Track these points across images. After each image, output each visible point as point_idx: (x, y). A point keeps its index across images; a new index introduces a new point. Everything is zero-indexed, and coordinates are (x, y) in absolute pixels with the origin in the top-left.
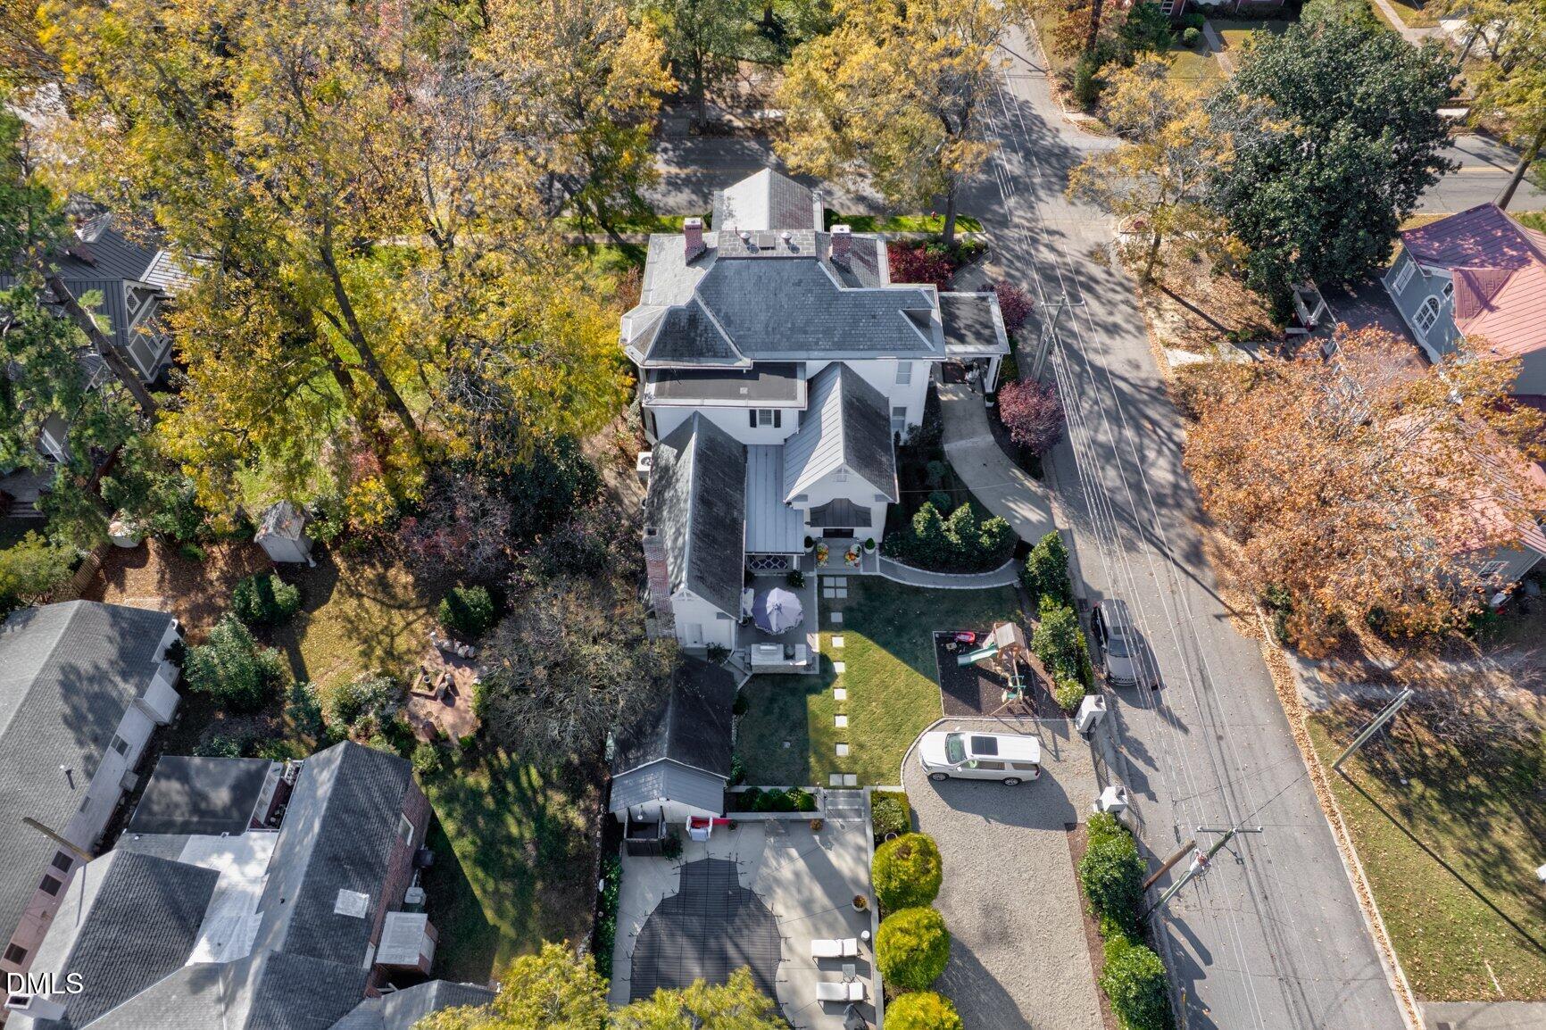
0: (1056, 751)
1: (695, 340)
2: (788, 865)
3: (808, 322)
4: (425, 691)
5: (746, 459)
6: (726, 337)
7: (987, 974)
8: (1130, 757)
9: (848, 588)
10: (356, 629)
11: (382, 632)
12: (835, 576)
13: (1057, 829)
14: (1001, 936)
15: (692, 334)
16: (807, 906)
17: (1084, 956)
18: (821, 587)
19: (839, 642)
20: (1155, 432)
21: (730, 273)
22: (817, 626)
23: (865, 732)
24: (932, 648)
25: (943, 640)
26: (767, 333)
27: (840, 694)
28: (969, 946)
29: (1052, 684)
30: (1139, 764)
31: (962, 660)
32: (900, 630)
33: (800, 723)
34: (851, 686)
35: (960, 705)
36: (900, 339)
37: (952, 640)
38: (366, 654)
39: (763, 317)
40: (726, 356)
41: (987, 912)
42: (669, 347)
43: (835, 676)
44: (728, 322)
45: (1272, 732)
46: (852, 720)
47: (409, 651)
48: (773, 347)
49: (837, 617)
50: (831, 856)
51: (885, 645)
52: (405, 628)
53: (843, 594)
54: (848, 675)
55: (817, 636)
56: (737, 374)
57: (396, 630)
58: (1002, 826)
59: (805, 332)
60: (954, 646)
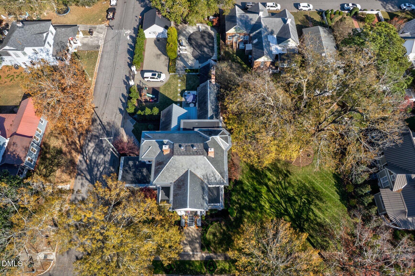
2: (190, 63)
7: (161, 51)
16: (187, 58)
20: (87, 158)
27: (179, 90)
30: (126, 81)
31: (154, 97)
34: (177, 91)
35: (156, 89)
43: (180, 93)
45: (99, 86)
50: (183, 64)
54: (177, 93)
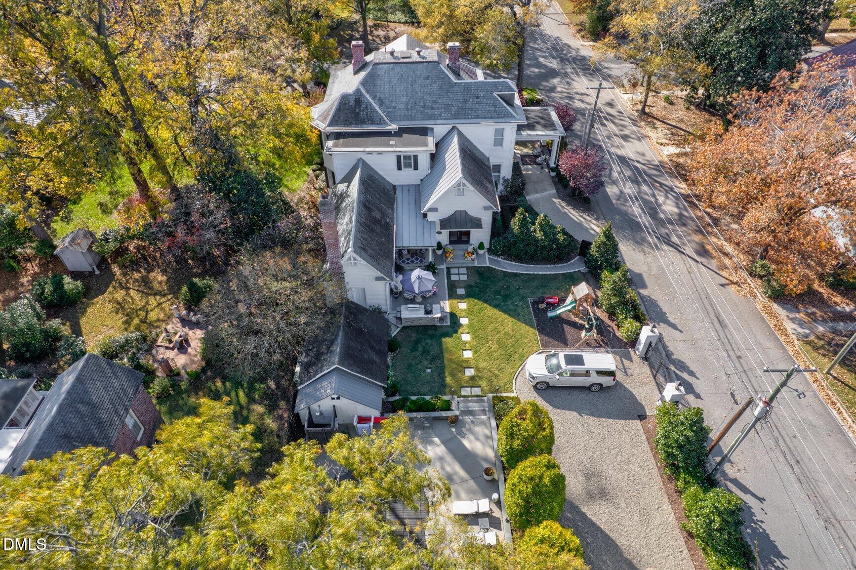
0: (624, 368)
1: (359, 113)
2: (433, 450)
3: (435, 102)
4: (167, 344)
5: (395, 193)
6: (380, 112)
7: (593, 524)
8: (677, 372)
9: (467, 274)
10: (123, 308)
11: (140, 309)
12: (458, 268)
13: (633, 419)
14: (602, 494)
15: (358, 110)
17: (667, 508)
18: (449, 274)
19: (463, 306)
21: (382, 73)
22: (447, 297)
23: (485, 360)
24: (528, 307)
25: (536, 303)
26: (407, 109)
27: (466, 337)
28: (577, 503)
29: (615, 328)
30: (685, 376)
32: (506, 298)
33: (438, 358)
35: (552, 342)
36: (496, 111)
37: (542, 302)
38: (127, 323)
39: (404, 99)
40: (380, 124)
41: (588, 476)
42: (342, 118)
43: (460, 325)
44: (381, 103)
46: (475, 353)
47: (158, 320)
48: (411, 118)
49: (461, 291)
50: (466, 443)
51: (496, 306)
52: (157, 306)
53: (464, 278)
54: (470, 326)
55: (447, 302)
56: (388, 134)
57: (150, 308)
58: (591, 419)
59: (433, 108)
60: (544, 305)
